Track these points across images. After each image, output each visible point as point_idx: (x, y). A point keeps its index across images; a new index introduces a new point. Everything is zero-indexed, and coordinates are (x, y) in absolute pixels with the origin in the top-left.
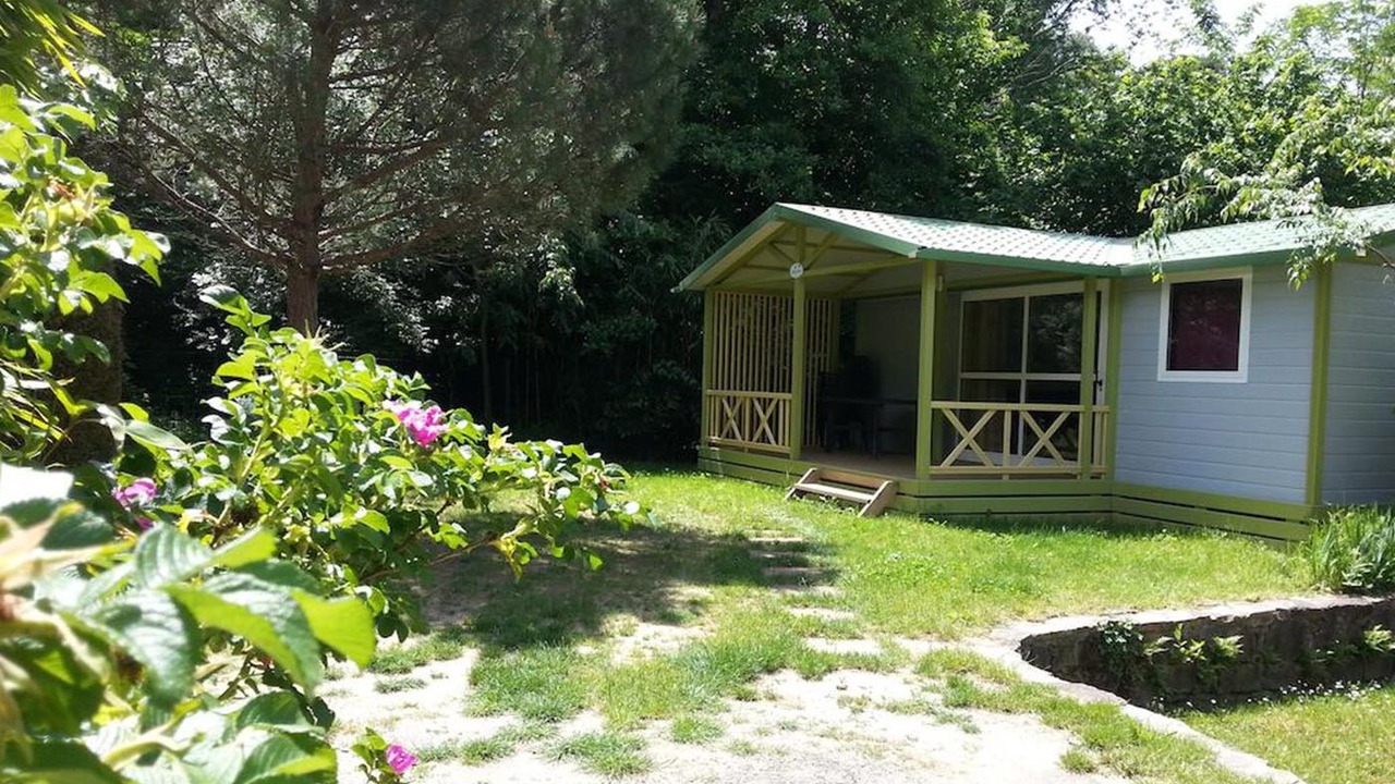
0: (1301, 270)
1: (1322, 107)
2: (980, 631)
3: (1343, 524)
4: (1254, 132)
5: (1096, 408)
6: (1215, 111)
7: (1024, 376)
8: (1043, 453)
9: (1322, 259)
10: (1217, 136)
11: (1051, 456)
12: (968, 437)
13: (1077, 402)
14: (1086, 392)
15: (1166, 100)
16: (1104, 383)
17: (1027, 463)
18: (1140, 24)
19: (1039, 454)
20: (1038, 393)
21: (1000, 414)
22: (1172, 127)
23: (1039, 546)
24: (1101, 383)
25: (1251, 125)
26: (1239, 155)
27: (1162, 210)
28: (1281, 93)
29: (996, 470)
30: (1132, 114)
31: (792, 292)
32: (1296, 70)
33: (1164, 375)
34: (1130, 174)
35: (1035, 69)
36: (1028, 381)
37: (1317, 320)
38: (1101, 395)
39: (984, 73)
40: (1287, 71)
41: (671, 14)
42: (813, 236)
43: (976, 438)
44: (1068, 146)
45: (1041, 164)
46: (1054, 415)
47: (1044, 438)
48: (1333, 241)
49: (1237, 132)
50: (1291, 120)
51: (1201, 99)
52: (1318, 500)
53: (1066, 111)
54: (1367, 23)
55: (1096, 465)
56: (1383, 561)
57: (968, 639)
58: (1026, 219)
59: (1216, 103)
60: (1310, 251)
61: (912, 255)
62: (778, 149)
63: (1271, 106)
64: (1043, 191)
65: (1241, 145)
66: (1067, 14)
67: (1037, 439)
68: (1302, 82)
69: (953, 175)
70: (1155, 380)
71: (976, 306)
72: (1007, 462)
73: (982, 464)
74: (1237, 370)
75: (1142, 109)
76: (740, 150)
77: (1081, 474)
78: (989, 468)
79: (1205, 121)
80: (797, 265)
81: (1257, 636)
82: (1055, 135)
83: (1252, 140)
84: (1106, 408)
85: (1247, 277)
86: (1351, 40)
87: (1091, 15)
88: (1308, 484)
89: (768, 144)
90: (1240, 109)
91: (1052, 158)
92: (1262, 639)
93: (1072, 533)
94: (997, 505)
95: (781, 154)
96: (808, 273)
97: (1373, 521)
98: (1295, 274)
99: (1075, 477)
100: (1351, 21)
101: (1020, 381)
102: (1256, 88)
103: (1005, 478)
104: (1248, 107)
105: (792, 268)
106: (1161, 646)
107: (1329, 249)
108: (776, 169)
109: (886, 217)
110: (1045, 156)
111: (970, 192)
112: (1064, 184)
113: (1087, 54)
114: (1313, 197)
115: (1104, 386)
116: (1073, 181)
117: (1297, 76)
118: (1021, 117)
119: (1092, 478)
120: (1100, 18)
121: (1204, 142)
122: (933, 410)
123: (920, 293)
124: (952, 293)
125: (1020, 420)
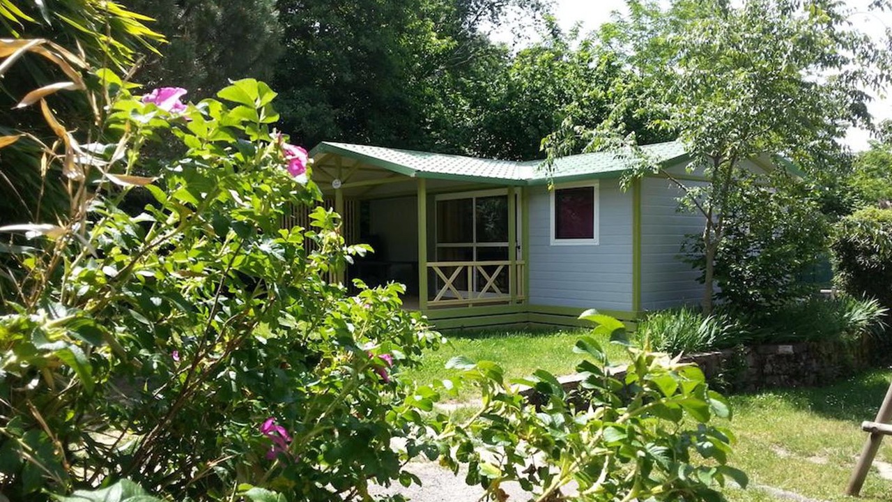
0: (626, 183)
1: (624, 84)
2: (478, 395)
3: (655, 320)
4: (588, 98)
5: (517, 262)
6: (567, 86)
7: (475, 245)
8: (491, 290)
9: (637, 175)
10: (569, 101)
11: (495, 292)
12: (448, 283)
13: (507, 259)
14: (511, 253)
15: (539, 79)
16: (521, 248)
17: (482, 296)
18: (518, 30)
19: (488, 291)
20: (484, 254)
21: (465, 268)
22: (544, 95)
23: (496, 345)
24: (519, 248)
25: (586, 94)
26: (581, 112)
27: (552, 149)
28: (601, 76)
29: (465, 302)
30: (521, 87)
31: (335, 197)
32: (609, 63)
33: (554, 242)
34: (522, 123)
35: (459, 56)
36: (477, 248)
37: (634, 211)
38: (520, 255)
39: (431, 57)
40: (604, 64)
41: (263, 28)
42: (346, 162)
43: (453, 283)
44: (486, 106)
45: (470, 115)
46: (495, 267)
47: (491, 281)
48: (643, 166)
49: (579, 98)
50: (608, 92)
51: (559, 79)
52: (639, 309)
53: (484, 84)
54: (642, 36)
55: (519, 295)
56: (677, 340)
57: (474, 401)
58: (463, 148)
59: (567, 82)
60: (631, 171)
61: (413, 175)
62: (312, 105)
63: (596, 83)
64: (472, 132)
65: (582, 106)
66: (476, 22)
67: (486, 282)
68: (612, 70)
69: (417, 121)
70: (549, 245)
71: (444, 204)
72: (472, 296)
73: (457, 298)
74: (593, 238)
75: (527, 84)
76: (288, 105)
77: (511, 301)
78: (461, 301)
79: (561, 92)
80: (336, 180)
82: (479, 99)
83: (588, 103)
84: (523, 262)
85: (596, 185)
86: (635, 45)
87: (491, 24)
88: (634, 299)
89: (306, 102)
90: (580, 85)
91: (477, 112)
93: (512, 335)
94: (466, 322)
95: (315, 108)
96: (345, 186)
97: (670, 319)
98: (624, 184)
99: (508, 303)
100: (634, 36)
101: (472, 248)
102: (588, 72)
103: (470, 306)
104: (584, 84)
105: (334, 182)
106: (571, 395)
107: (640, 171)
108: (312, 118)
109: (390, 150)
110: (473, 111)
111: (428, 132)
112: (485, 128)
113: (489, 48)
114: (632, 142)
115: (521, 250)
116: (490, 126)
117: (609, 67)
118: (457, 85)
119: (518, 303)
120: (495, 26)
121: (561, 104)
122: (428, 267)
123: (416, 195)
124: (430, 196)
125: (474, 271)
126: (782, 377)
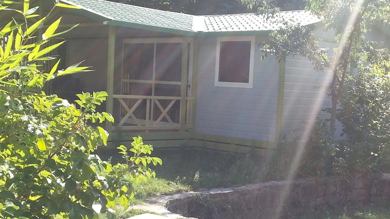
5: (187, 98)
7: (154, 82)
8: (164, 120)
11: (167, 121)
12: (130, 112)
13: (179, 95)
14: (183, 91)
16: (191, 87)
17: (157, 124)
19: (162, 120)
21: (144, 101)
24: (189, 86)
29: (142, 128)
33: (217, 83)
36: (156, 84)
38: (189, 92)
43: (134, 113)
46: (169, 101)
47: (164, 113)
55: (187, 125)
61: (105, 23)
67: (161, 113)
70: (213, 86)
73: (136, 125)
74: (248, 82)
77: (181, 129)
78: (139, 127)
81: (257, 198)
84: (192, 99)
85: (253, 41)
92: (259, 199)
99: (178, 131)
101: (151, 84)
103: (147, 132)
115: (191, 88)
119: (186, 131)
122: (114, 99)
123: (108, 38)
124: (119, 39)
125: (152, 103)
126: (384, 197)
